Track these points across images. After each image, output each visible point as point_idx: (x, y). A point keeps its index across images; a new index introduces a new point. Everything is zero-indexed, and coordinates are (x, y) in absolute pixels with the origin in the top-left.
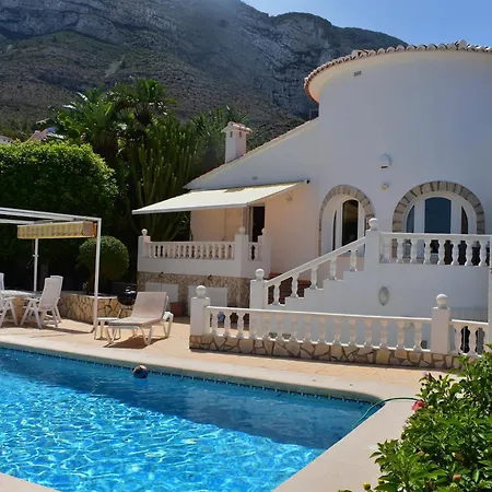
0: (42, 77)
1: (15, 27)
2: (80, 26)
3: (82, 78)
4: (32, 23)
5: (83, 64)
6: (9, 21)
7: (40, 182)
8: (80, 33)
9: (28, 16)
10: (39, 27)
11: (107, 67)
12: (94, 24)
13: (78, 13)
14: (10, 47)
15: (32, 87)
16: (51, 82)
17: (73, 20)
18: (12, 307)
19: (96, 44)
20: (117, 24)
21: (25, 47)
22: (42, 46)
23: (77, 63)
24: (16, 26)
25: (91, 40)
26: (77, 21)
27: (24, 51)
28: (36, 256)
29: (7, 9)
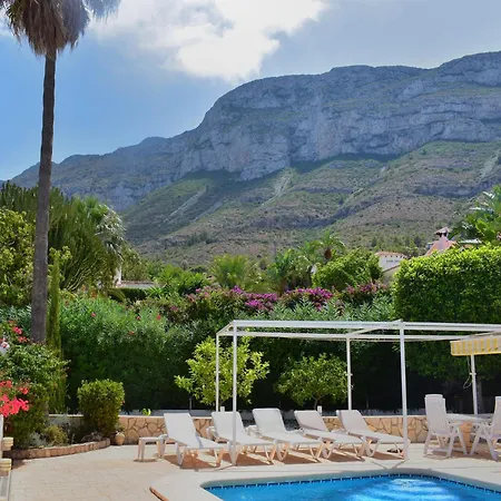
0: (418, 191)
1: (385, 151)
2: (447, 134)
3: (457, 183)
4: (401, 142)
5: (456, 169)
6: (379, 146)
7: (467, 292)
8: (447, 140)
9: (396, 137)
10: (408, 145)
11: (481, 166)
12: (461, 128)
13: (443, 121)
14: (383, 169)
15: (409, 202)
16: (427, 193)
17: (440, 129)
18: (459, 434)
19: (467, 146)
20: (485, 121)
21: (397, 166)
22: (412, 161)
23: (450, 170)
24: (386, 149)
25: (460, 144)
26: (444, 129)
27: (397, 170)
28: (473, 374)
29: (375, 136)
